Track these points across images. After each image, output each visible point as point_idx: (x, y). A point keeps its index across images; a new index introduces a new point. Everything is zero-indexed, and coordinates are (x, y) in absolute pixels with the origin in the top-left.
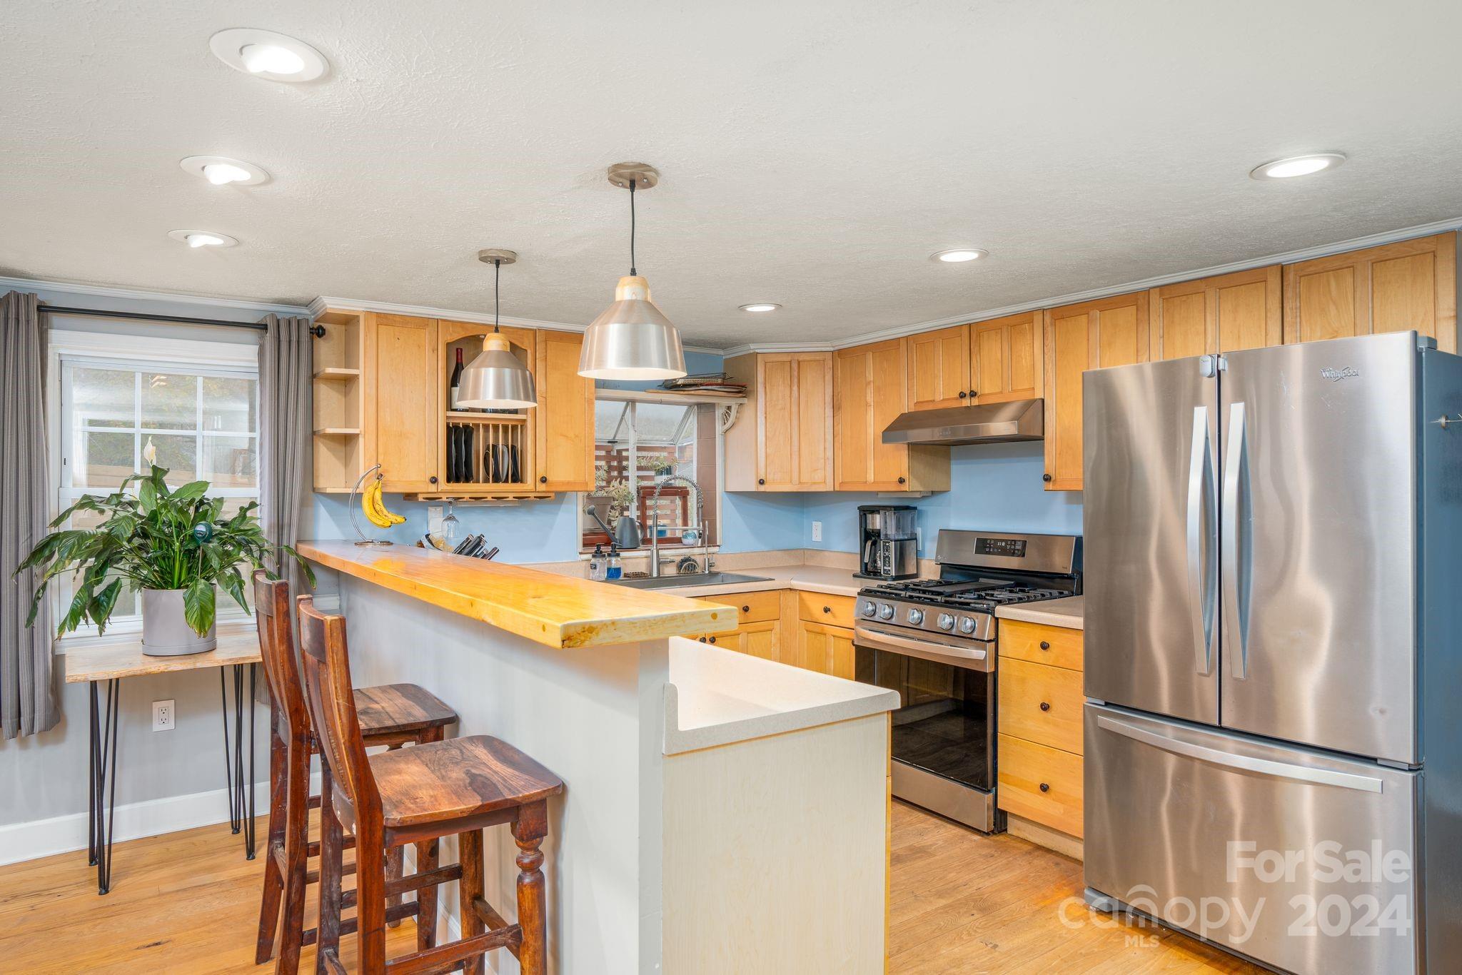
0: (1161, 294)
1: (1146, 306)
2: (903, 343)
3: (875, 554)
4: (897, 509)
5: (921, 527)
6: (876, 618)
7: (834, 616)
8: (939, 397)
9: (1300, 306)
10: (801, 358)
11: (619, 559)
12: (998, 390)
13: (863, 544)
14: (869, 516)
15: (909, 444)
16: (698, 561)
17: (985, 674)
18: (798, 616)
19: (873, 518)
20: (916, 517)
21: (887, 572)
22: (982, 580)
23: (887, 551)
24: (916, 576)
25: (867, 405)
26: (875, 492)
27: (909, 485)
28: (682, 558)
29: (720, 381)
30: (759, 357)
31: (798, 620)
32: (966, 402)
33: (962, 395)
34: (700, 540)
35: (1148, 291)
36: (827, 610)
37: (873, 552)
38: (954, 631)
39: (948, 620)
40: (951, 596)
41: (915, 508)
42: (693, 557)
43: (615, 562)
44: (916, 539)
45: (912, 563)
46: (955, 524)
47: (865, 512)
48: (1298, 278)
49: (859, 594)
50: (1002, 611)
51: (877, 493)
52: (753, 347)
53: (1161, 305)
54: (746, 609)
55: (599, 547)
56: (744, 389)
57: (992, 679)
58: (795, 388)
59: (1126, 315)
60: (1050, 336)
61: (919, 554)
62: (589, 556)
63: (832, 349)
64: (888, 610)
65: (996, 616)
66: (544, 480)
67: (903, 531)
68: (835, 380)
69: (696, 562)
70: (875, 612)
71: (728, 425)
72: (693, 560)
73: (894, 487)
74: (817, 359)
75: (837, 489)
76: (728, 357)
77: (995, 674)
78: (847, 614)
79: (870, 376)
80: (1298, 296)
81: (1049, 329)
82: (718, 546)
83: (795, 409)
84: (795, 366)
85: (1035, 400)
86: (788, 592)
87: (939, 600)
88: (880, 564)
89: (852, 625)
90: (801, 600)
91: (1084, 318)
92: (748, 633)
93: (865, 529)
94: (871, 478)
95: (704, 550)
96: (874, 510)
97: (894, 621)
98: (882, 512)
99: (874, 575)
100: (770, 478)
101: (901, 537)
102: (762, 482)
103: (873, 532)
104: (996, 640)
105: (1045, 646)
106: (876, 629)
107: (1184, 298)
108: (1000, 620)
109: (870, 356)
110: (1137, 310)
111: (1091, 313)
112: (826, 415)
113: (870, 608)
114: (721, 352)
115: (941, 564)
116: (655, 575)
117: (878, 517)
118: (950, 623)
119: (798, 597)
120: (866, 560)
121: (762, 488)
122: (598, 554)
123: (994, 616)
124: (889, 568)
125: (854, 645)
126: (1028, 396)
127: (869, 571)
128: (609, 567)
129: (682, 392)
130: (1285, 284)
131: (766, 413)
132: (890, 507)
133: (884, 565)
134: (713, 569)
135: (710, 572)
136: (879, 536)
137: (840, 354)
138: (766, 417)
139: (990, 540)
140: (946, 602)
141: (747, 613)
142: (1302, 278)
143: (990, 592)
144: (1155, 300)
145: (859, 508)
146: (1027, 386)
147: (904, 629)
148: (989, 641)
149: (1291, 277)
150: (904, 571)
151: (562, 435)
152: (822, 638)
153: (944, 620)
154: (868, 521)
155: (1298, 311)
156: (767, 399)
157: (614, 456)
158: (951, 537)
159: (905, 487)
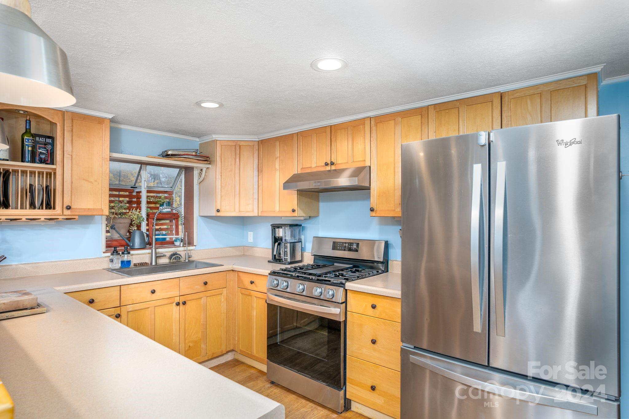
0: (435, 109)
1: (427, 115)
2: (295, 136)
3: (280, 250)
4: (291, 226)
5: (304, 235)
6: (279, 288)
7: (256, 286)
8: (314, 165)
9: (511, 115)
10: (242, 144)
11: (129, 255)
12: (345, 161)
13: (273, 244)
14: (277, 230)
15: (298, 191)
16: (182, 255)
17: (340, 322)
18: (236, 285)
19: (279, 231)
20: (301, 230)
21: (286, 260)
22: (336, 264)
23: (286, 248)
24: (301, 261)
25: (276, 169)
26: (280, 216)
27: (298, 213)
28: (172, 253)
29: (194, 154)
30: (218, 142)
31: (237, 287)
32: (328, 168)
33: (327, 164)
34: (182, 243)
35: (428, 107)
36: (252, 283)
37: (278, 249)
38: (322, 297)
39: (319, 290)
40: (319, 276)
41: (301, 225)
42: (178, 253)
43: (126, 258)
44: (301, 242)
45: (299, 255)
46: (321, 234)
47: (275, 227)
48: (510, 100)
49: (269, 274)
50: (349, 285)
51: (281, 217)
52: (215, 137)
53: (435, 115)
54: (206, 283)
55: (115, 248)
56: (208, 159)
57: (344, 325)
58: (238, 160)
59: (416, 120)
60: (374, 132)
61: (303, 250)
62: (109, 254)
63: (258, 140)
64: (285, 284)
65: (346, 288)
66: (69, 208)
67: (294, 237)
68: (259, 156)
69: (180, 255)
70: (278, 285)
71: (201, 179)
72: (179, 255)
73: (290, 214)
74: (251, 145)
75: (259, 215)
76: (201, 142)
77: (345, 322)
78: (263, 285)
79: (278, 154)
80: (510, 110)
81: (374, 128)
82: (195, 246)
83: (237, 171)
84: (238, 148)
85: (366, 167)
86: (232, 272)
87: (314, 279)
88: (282, 255)
89: (265, 291)
90: (238, 276)
91: (392, 122)
92: (207, 297)
93: (275, 237)
94: (277, 209)
95: (185, 248)
96: (279, 226)
97: (288, 290)
98: (283, 227)
99: (279, 261)
100: (222, 209)
101: (293, 241)
102: (218, 211)
103: (278, 238)
104: (345, 302)
105: (374, 307)
106: (278, 294)
107: (447, 111)
108: (348, 291)
109: (278, 143)
110: (422, 117)
111: (396, 119)
112: (254, 175)
113: (276, 282)
114: (198, 140)
115: (314, 255)
116: (154, 264)
117: (281, 230)
118: (320, 292)
119: (236, 274)
120: (275, 253)
121: (219, 214)
122: (115, 252)
123: (345, 288)
124: (287, 258)
125: (266, 302)
126: (361, 165)
127: (277, 259)
128: (122, 260)
129: (171, 159)
130: (503, 103)
131: (221, 173)
132: (288, 225)
133: (284, 256)
134: (191, 259)
135: (189, 261)
136: (282, 240)
137: (262, 143)
138: (221, 175)
139: (340, 242)
140: (318, 280)
141: (206, 286)
142: (512, 100)
143: (341, 272)
144: (432, 113)
145: (271, 225)
146: (361, 159)
147: (293, 296)
148: (342, 303)
149: (506, 99)
150: (295, 259)
151: (84, 180)
152: (250, 298)
153: (317, 290)
154: (276, 232)
155: (510, 118)
156: (222, 165)
157: (134, 196)
158: (319, 240)
159: (296, 214)
